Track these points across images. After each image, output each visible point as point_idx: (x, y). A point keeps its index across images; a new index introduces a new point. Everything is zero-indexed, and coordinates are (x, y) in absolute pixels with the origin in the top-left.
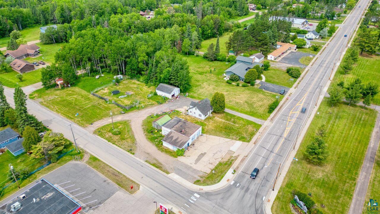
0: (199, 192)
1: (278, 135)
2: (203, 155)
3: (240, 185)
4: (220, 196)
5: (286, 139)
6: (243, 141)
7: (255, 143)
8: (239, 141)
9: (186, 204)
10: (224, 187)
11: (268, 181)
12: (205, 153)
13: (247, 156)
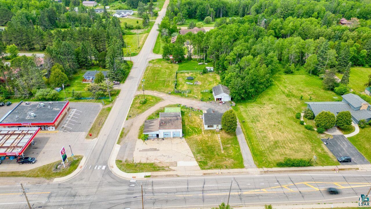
0: (109, 167)
1: (240, 187)
2: (155, 150)
3: (134, 187)
4: (111, 180)
5: (240, 195)
6: (199, 165)
7: (204, 174)
8: (197, 162)
9: (91, 166)
10: (124, 178)
11: (154, 203)
12: (158, 150)
13: (178, 176)
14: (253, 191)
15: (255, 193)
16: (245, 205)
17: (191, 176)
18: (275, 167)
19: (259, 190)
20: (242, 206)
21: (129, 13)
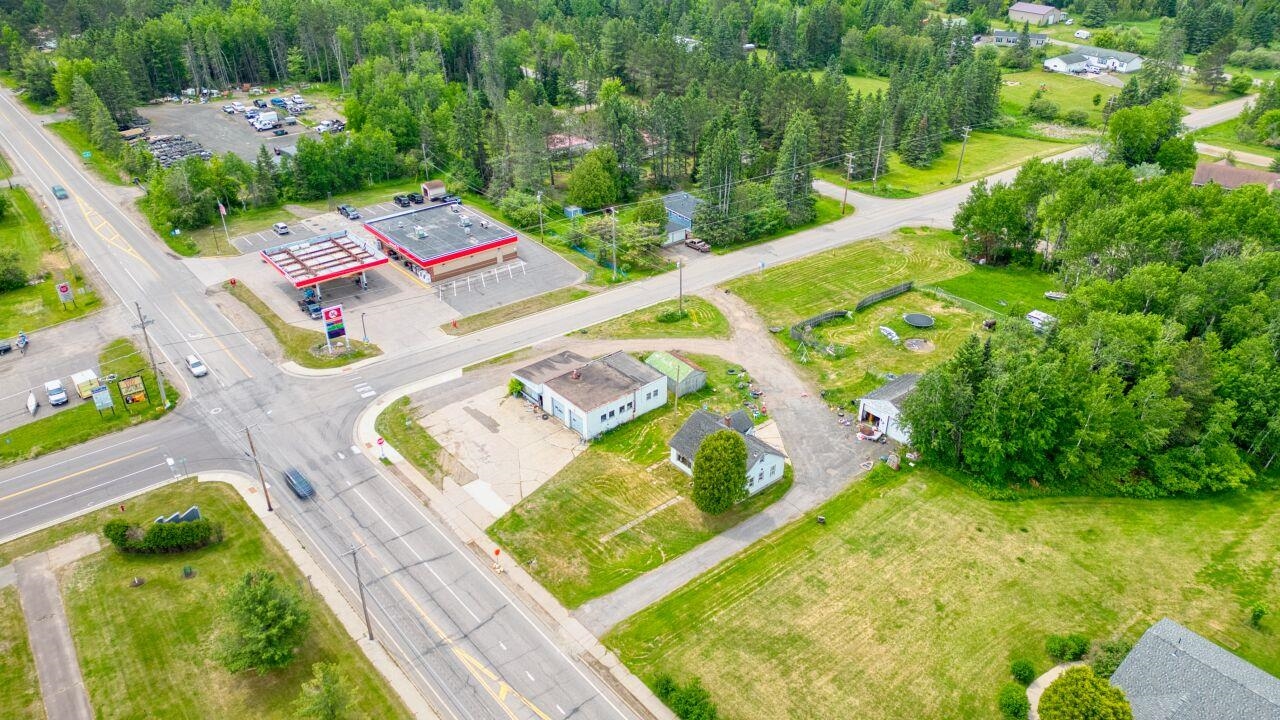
0: (375, 400)
2: (493, 426)
3: (338, 458)
5: (442, 644)
6: (500, 520)
8: (507, 511)
9: (358, 379)
12: (495, 430)
13: (426, 505)
14: (481, 666)
15: (476, 675)
16: (412, 669)
17: (446, 524)
18: (646, 680)
19: (494, 678)
20: (400, 663)
21: (1117, 63)
